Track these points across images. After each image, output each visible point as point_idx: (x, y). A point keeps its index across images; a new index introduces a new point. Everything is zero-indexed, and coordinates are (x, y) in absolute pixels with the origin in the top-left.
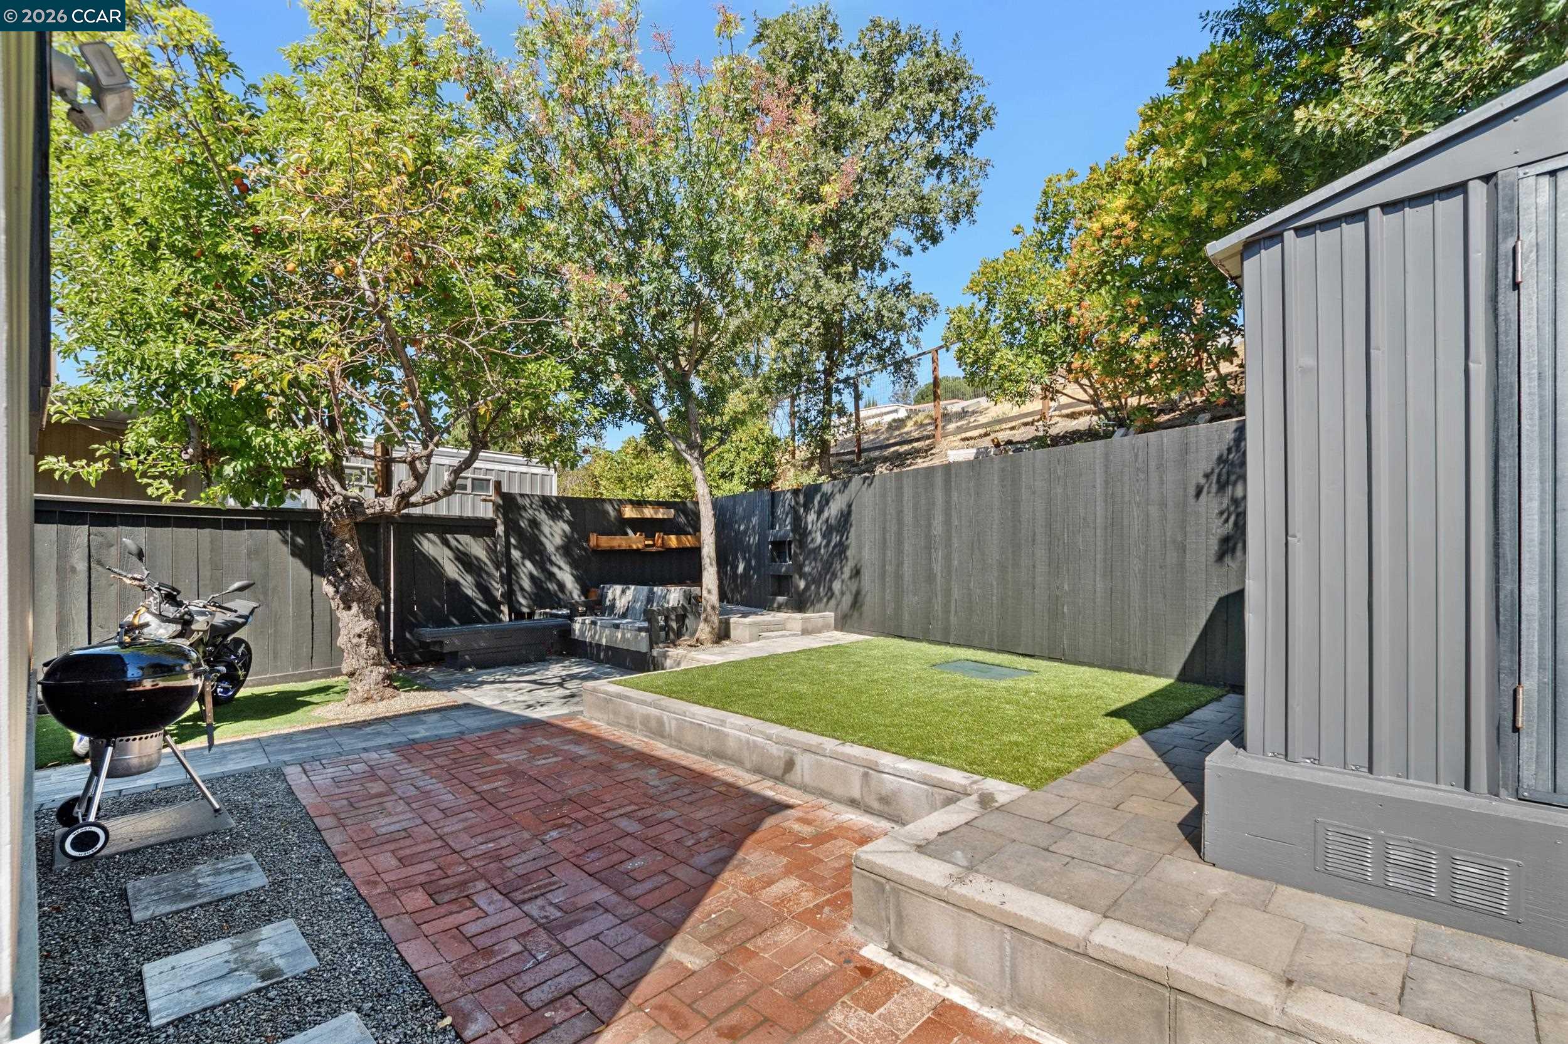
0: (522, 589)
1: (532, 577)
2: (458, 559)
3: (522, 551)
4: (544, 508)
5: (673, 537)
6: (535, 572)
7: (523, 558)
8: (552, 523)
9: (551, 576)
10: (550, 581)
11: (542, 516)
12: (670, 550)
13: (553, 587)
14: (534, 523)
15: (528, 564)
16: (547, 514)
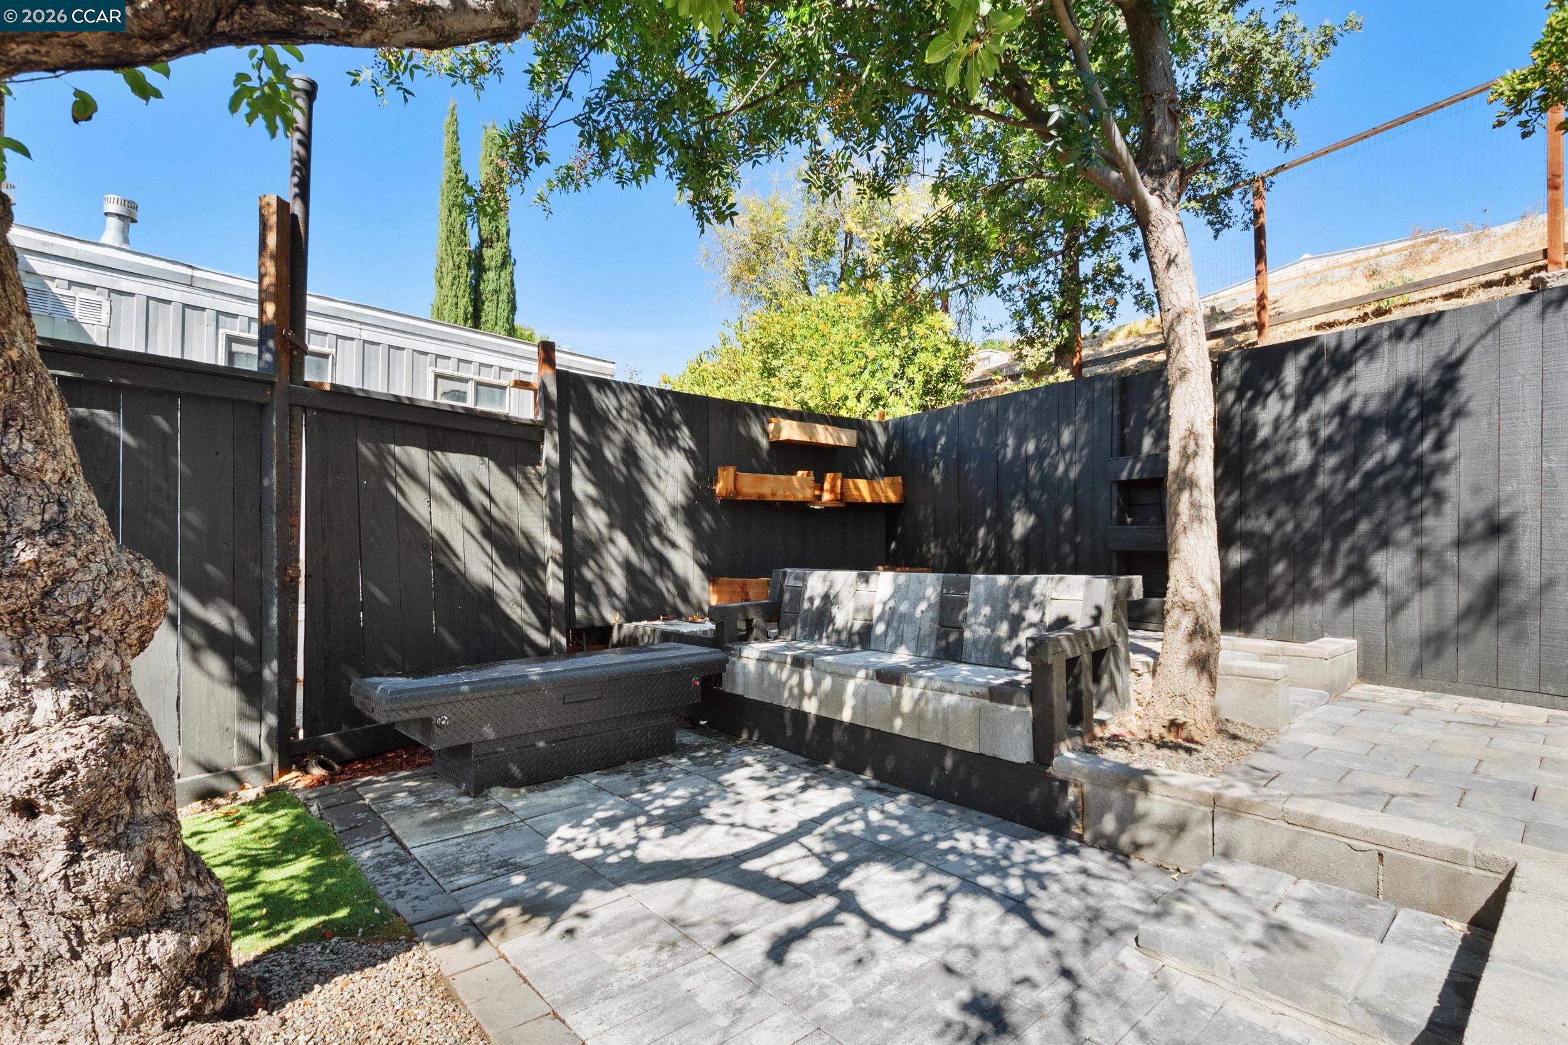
0: (610, 593)
1: (628, 567)
2: (487, 533)
3: (609, 512)
4: (644, 422)
5: (862, 484)
6: (634, 558)
7: (611, 526)
8: (659, 452)
9: (663, 565)
10: (661, 574)
11: (643, 440)
12: (861, 507)
13: (665, 586)
14: (630, 455)
15: (622, 540)
16: (650, 433)
